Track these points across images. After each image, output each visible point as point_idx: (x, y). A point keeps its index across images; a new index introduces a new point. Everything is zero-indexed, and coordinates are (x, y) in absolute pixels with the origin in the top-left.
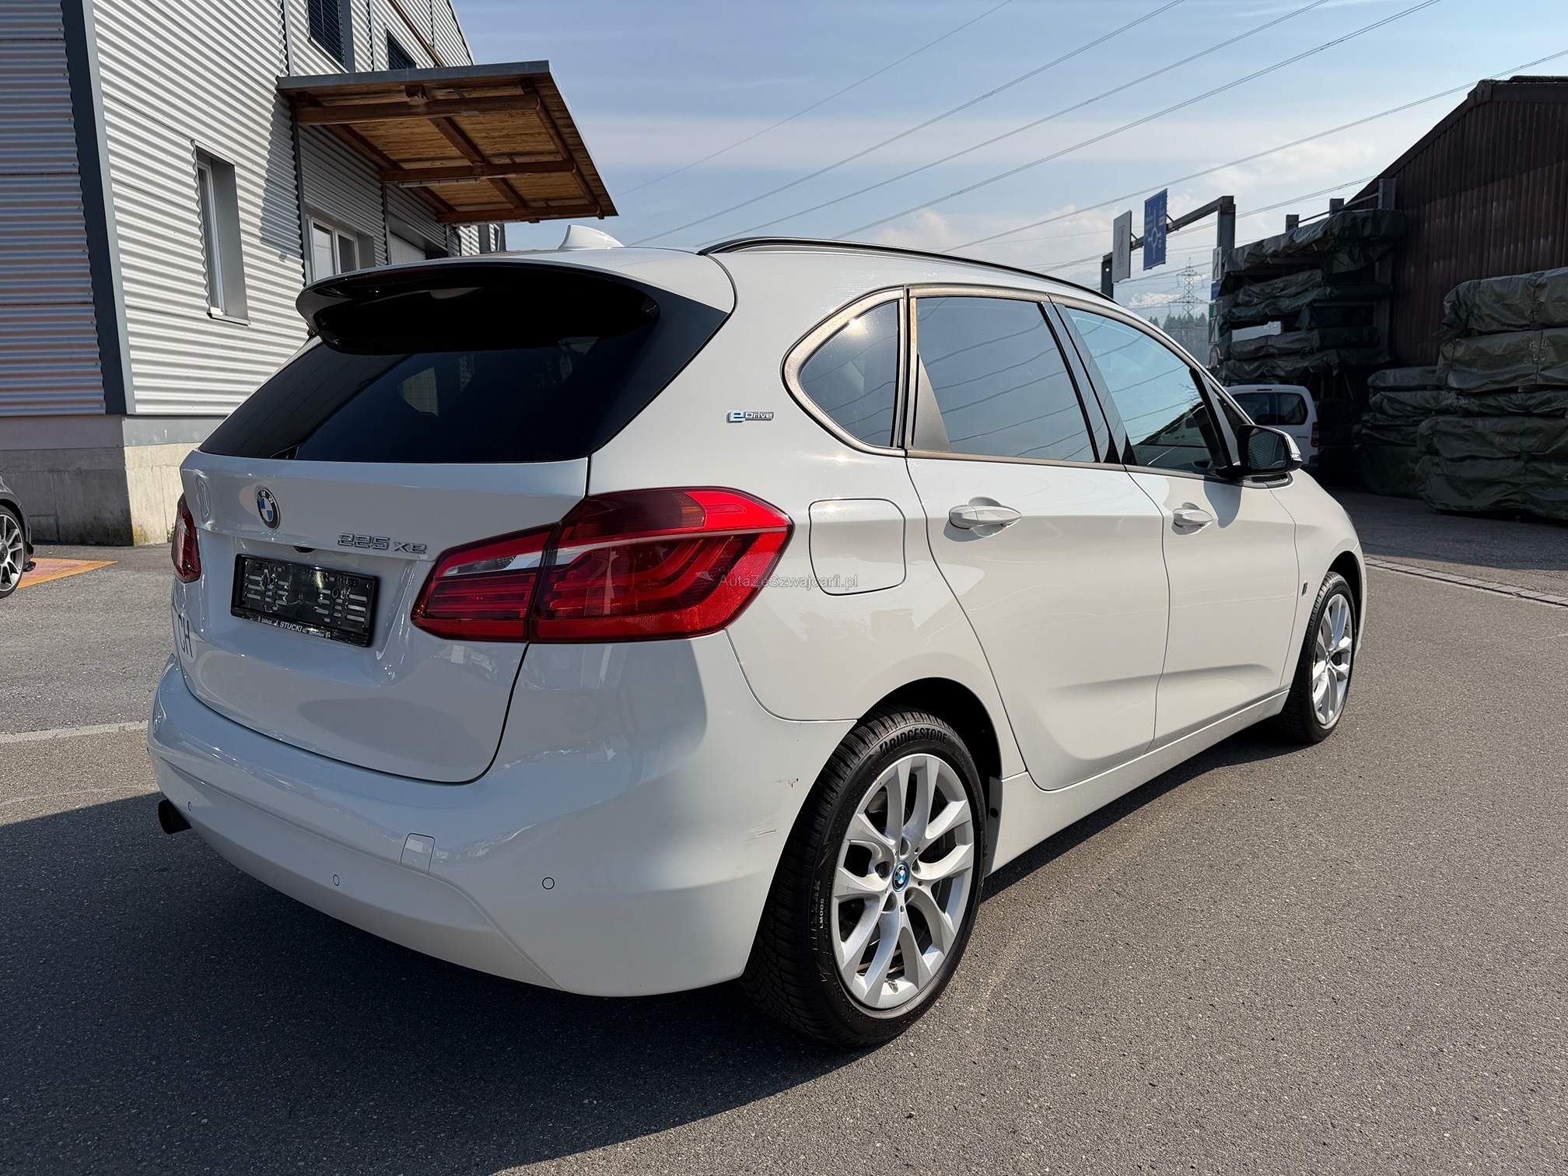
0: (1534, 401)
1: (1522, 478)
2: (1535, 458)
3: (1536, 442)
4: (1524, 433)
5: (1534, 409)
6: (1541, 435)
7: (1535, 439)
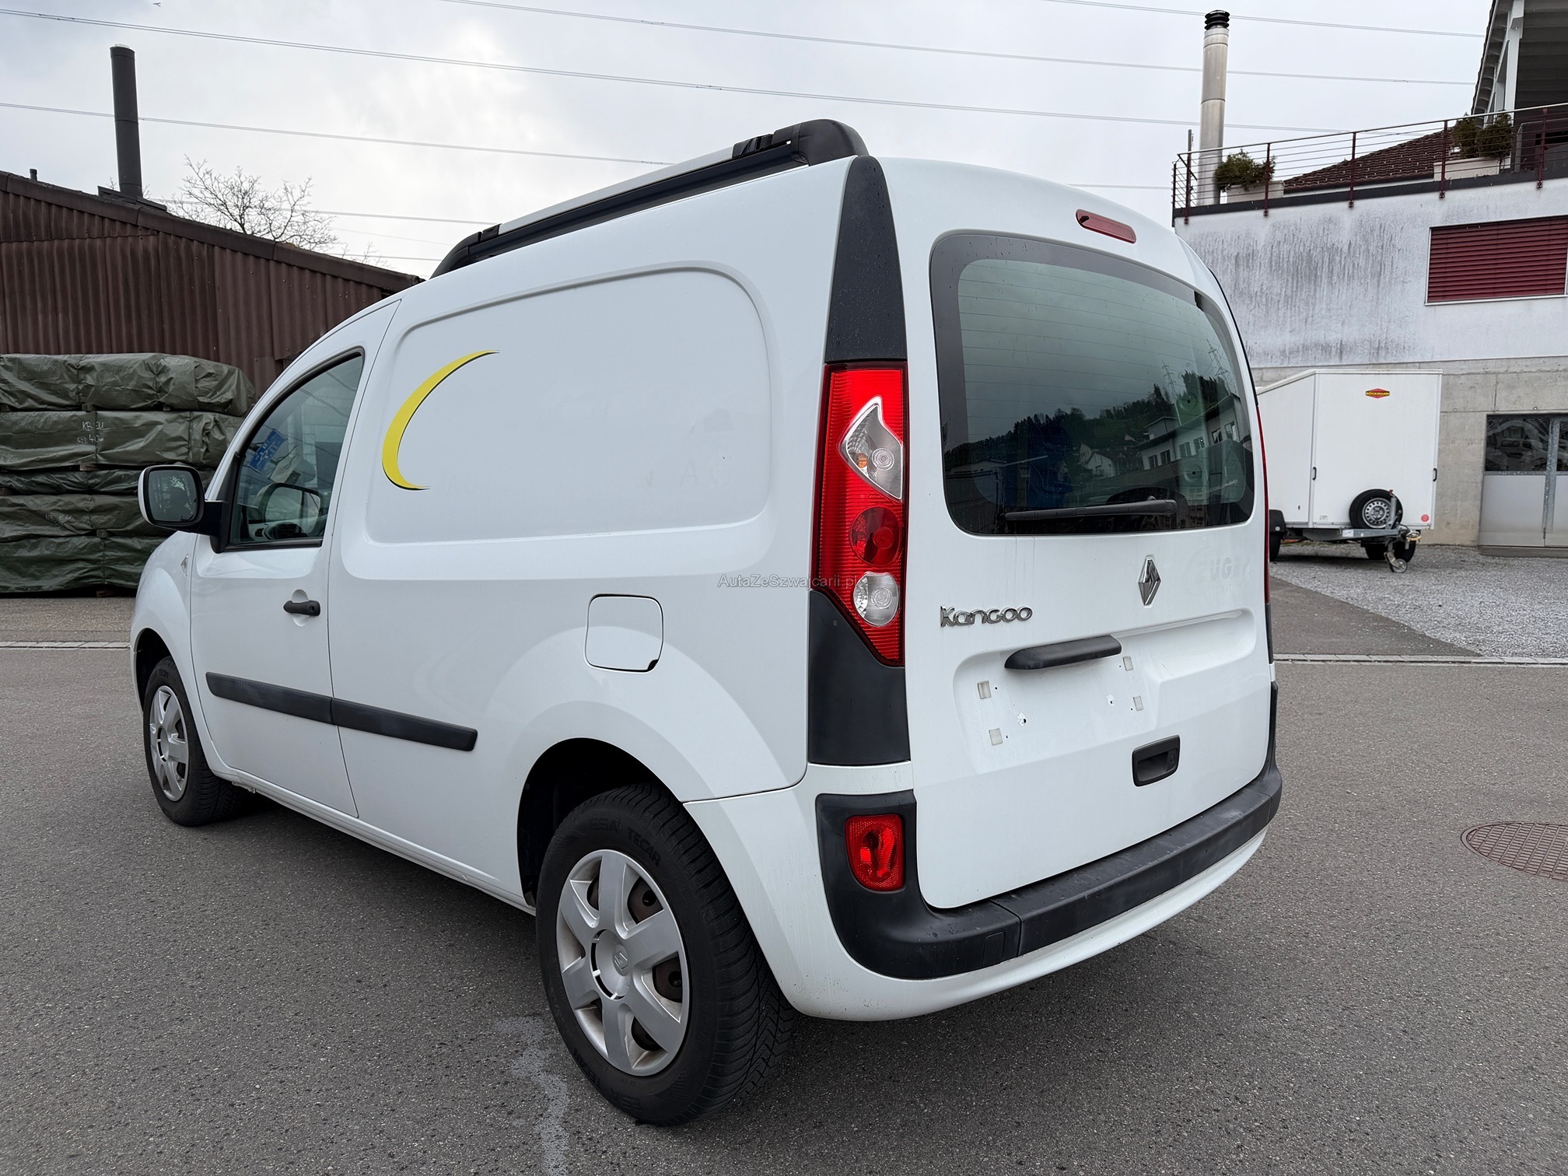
0: (98, 480)
1: (101, 554)
2: (112, 534)
3: (110, 519)
4: (93, 512)
5: (102, 487)
6: (116, 512)
7: (109, 517)
